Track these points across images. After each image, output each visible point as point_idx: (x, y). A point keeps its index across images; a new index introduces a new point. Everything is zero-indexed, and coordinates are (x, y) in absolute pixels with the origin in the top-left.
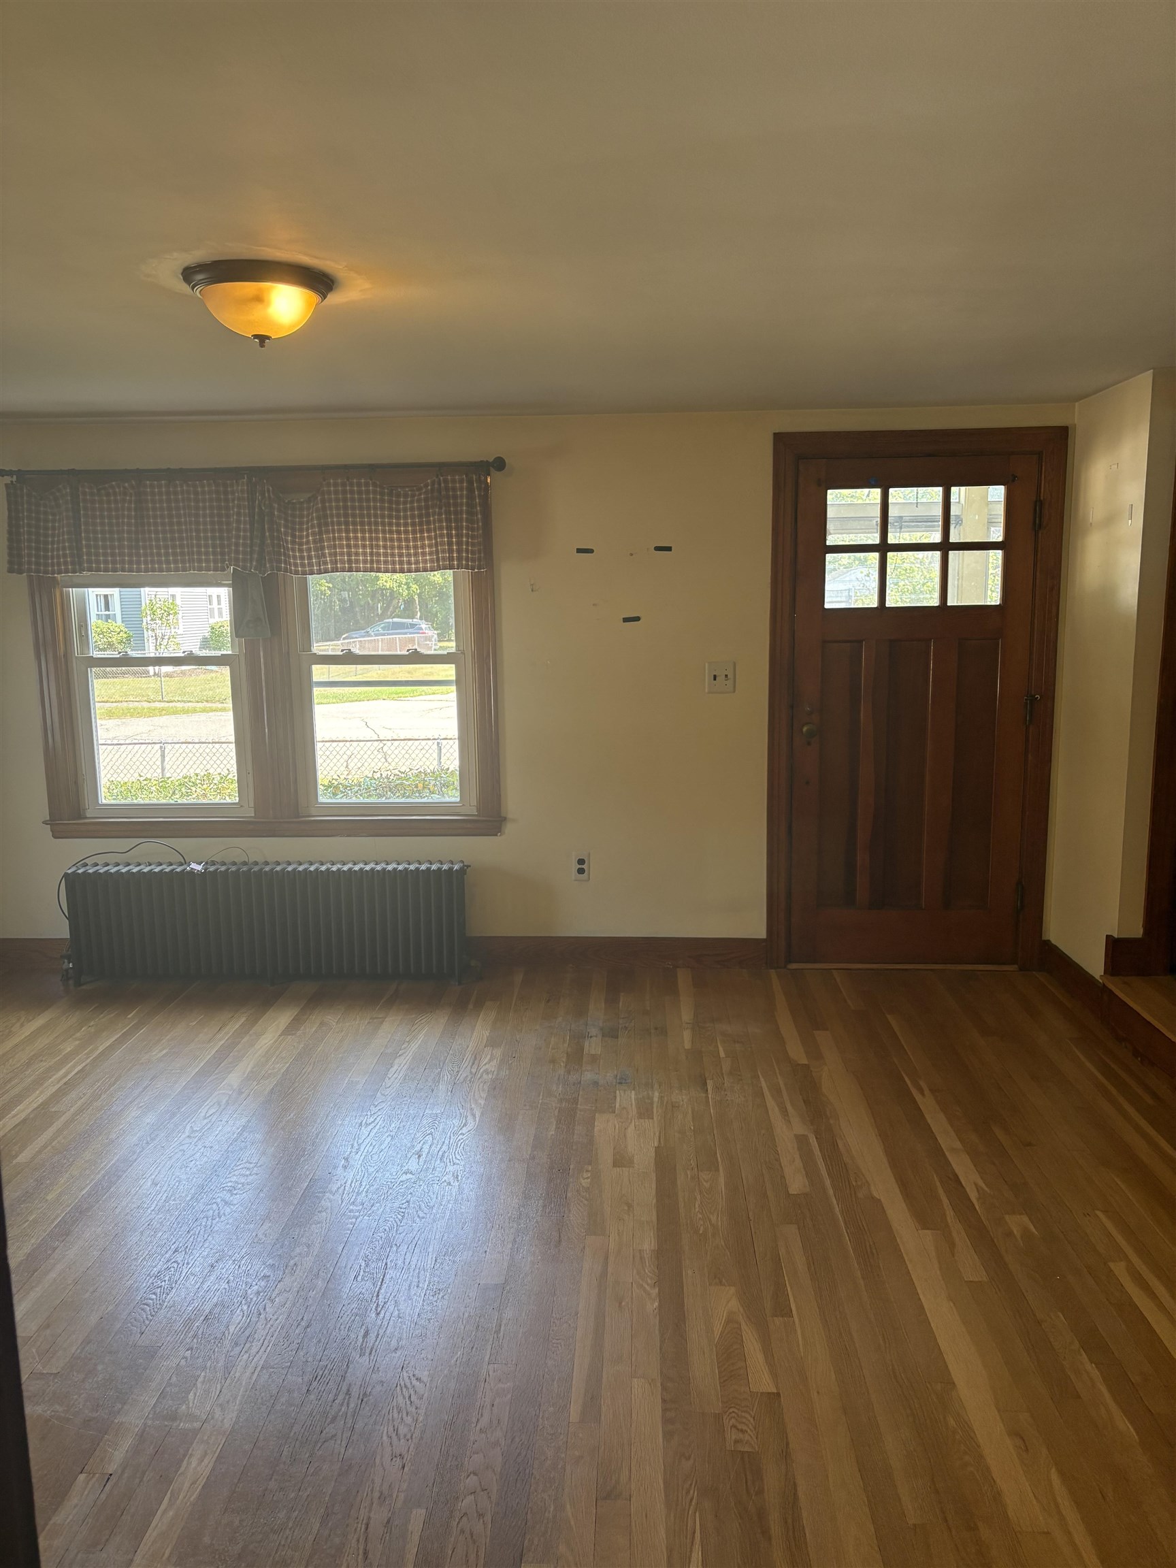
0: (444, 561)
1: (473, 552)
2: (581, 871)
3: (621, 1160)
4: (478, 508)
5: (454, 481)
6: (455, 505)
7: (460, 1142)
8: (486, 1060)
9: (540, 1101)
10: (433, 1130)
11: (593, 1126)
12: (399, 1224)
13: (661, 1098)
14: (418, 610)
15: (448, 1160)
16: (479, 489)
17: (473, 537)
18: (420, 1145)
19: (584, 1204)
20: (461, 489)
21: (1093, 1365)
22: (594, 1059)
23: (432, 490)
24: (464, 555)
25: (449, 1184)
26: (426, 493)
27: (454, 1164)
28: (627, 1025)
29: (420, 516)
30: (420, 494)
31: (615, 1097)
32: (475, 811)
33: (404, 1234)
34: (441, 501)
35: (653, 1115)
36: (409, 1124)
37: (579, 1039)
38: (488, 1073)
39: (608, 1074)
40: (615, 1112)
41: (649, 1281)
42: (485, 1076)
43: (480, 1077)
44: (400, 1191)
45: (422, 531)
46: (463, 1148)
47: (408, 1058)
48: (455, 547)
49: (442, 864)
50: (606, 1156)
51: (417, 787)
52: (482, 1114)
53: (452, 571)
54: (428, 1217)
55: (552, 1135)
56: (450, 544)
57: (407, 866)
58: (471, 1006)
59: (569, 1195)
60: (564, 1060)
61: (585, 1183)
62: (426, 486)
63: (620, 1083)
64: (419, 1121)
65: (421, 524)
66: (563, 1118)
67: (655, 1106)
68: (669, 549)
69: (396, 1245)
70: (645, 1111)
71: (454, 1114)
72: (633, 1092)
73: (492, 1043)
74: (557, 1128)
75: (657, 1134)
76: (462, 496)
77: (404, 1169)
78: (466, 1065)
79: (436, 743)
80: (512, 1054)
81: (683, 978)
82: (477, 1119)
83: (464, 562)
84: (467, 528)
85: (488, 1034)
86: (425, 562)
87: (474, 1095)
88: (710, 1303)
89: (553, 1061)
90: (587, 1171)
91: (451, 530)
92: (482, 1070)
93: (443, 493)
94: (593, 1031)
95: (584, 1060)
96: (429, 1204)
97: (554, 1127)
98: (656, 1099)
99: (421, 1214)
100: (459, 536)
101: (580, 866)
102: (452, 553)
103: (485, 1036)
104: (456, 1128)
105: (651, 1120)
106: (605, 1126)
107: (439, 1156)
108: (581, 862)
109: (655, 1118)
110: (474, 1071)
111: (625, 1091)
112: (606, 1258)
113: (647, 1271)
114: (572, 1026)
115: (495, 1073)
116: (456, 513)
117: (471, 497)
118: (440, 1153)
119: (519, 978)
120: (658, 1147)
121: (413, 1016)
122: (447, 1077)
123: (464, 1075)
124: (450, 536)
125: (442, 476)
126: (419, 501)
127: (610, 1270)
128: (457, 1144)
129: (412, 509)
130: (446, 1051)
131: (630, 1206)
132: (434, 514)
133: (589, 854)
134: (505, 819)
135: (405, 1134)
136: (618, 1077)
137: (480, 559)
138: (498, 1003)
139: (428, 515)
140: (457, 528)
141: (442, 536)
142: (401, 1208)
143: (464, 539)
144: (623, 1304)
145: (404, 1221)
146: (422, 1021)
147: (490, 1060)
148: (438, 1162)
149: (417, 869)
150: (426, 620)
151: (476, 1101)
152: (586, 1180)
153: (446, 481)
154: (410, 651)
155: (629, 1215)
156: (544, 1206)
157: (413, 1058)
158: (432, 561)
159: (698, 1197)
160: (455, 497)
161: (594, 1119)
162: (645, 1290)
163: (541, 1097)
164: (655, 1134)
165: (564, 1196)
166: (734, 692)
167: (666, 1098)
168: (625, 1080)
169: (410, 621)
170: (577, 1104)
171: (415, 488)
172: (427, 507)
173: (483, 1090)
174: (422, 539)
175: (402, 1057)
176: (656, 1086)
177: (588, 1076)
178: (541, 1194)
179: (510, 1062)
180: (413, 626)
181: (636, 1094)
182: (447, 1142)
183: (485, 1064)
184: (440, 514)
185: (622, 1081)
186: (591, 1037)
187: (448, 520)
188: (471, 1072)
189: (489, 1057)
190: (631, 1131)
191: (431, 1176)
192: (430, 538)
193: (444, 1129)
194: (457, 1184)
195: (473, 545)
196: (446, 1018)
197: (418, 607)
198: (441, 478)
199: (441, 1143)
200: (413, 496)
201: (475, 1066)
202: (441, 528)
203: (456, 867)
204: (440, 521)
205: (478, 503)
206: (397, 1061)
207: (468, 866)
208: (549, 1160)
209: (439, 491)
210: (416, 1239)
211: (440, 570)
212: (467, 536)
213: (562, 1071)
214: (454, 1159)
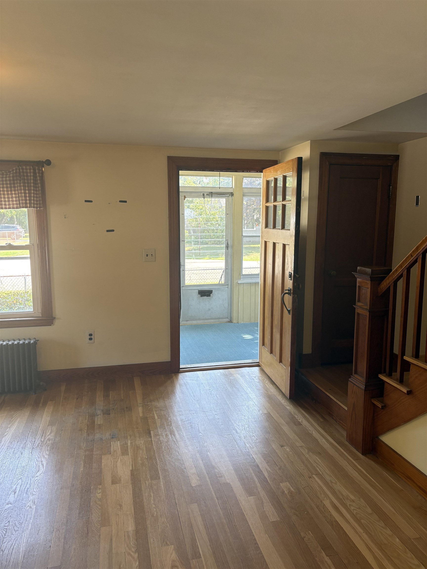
0: (23, 204)
1: (37, 201)
2: (91, 339)
3: (115, 481)
4: (39, 181)
5: (26, 169)
6: (28, 180)
7: (36, 481)
8: (49, 433)
9: (76, 452)
10: (22, 476)
11: (101, 462)
12: (4, 536)
13: (131, 443)
14: (16, 221)
15: (30, 493)
16: (39, 173)
17: (36, 194)
18: (15, 486)
19: (99, 509)
20: (30, 173)
21: (328, 557)
22: (100, 426)
23: (16, 172)
24: (32, 202)
25: (31, 507)
26: (13, 173)
27: (33, 495)
28: (114, 408)
29: (10, 184)
30: (10, 174)
31: (111, 445)
32: (41, 315)
33: (6, 543)
34: (20, 178)
35: (128, 453)
36: (9, 474)
37: (92, 416)
38: (49, 440)
39: (107, 434)
40: (111, 454)
41: (133, 550)
42: (48, 442)
43: (46, 443)
44: (5, 515)
45: (11, 191)
46: (38, 484)
47: (9, 436)
48: (28, 198)
49: (25, 340)
50: (108, 479)
51: (13, 302)
52: (47, 464)
53: (27, 209)
54: (19, 529)
55: (82, 471)
56: (25, 197)
57: (8, 342)
58: (41, 405)
59: (91, 504)
60: (86, 429)
61: (99, 496)
62: (13, 170)
63: (113, 438)
64: (15, 471)
65: (11, 187)
66: (87, 460)
67: (129, 448)
68: (126, 202)
69: (2, 550)
70: (125, 452)
71: (33, 466)
72: (119, 442)
73: (51, 424)
74: (84, 466)
75: (131, 463)
76: (31, 176)
77: (7, 501)
78: (38, 437)
79: (23, 278)
80: (61, 428)
81: (137, 382)
82: (45, 467)
83: (32, 205)
84: (34, 190)
85: (49, 419)
86: (13, 204)
87: (43, 454)
88: (163, 558)
89: (81, 430)
90: (100, 489)
91: (26, 190)
92: (46, 439)
93: (22, 174)
94: (99, 412)
95: (95, 427)
96: (20, 521)
97: (83, 466)
98: (129, 444)
99: (16, 529)
100: (30, 193)
101: (90, 337)
102: (27, 201)
103: (48, 420)
104: (34, 473)
105: (127, 456)
106: (106, 461)
107: (25, 492)
108: (91, 335)
109: (130, 454)
110: (42, 440)
111: (115, 442)
112: (111, 540)
113: (131, 543)
114: (89, 411)
115: (53, 440)
116: (28, 183)
117: (35, 176)
118: (26, 489)
119: (63, 388)
120: (132, 470)
121: (12, 413)
122: (29, 445)
123: (38, 443)
124: (25, 193)
125: (21, 167)
126: (9, 177)
127: (114, 546)
128: (35, 483)
129: (6, 180)
130: (29, 430)
131: (121, 506)
132: (17, 183)
133: (94, 331)
134: (55, 318)
135: (7, 481)
136: (111, 435)
137: (40, 204)
138: (54, 402)
139: (14, 184)
140: (29, 190)
141: (21, 193)
142: (5, 526)
143: (32, 195)
144: (121, 566)
145: (7, 534)
146: (17, 416)
147: (50, 433)
148: (25, 495)
149: (13, 343)
150: (19, 225)
151: (44, 456)
152: (99, 494)
153: (23, 169)
154: (7, 244)
155: (121, 511)
156: (79, 513)
157: (12, 436)
158: (17, 204)
159: (152, 495)
160: (27, 176)
161: (101, 458)
162: (131, 555)
163: (76, 450)
164: (130, 463)
165: (89, 505)
166: (155, 261)
167: (133, 443)
168: (115, 436)
169: (12, 225)
170: (93, 452)
171: (7, 171)
172: (13, 180)
173: (47, 450)
174: (12, 194)
175: (7, 436)
176: (129, 437)
177: (98, 436)
178: (77, 507)
179: (60, 433)
180: (13, 227)
181: (120, 443)
182: (29, 482)
183: (48, 436)
184: (20, 183)
185: (113, 437)
186: (98, 415)
187: (24, 186)
188: (41, 441)
189: (50, 431)
190: (119, 464)
191: (21, 504)
192: (15, 194)
193: (28, 475)
194: (35, 507)
195: (37, 197)
196: (29, 413)
197: (16, 220)
198: (20, 167)
199: (26, 483)
200: (7, 175)
201: (43, 437)
202: (21, 190)
203: (32, 342)
204: (20, 186)
205: (38, 179)
206: (3, 439)
207: (38, 340)
208: (81, 486)
209: (20, 173)
210: (13, 545)
211: (21, 208)
212: (34, 193)
213: (85, 435)
214: (33, 492)
